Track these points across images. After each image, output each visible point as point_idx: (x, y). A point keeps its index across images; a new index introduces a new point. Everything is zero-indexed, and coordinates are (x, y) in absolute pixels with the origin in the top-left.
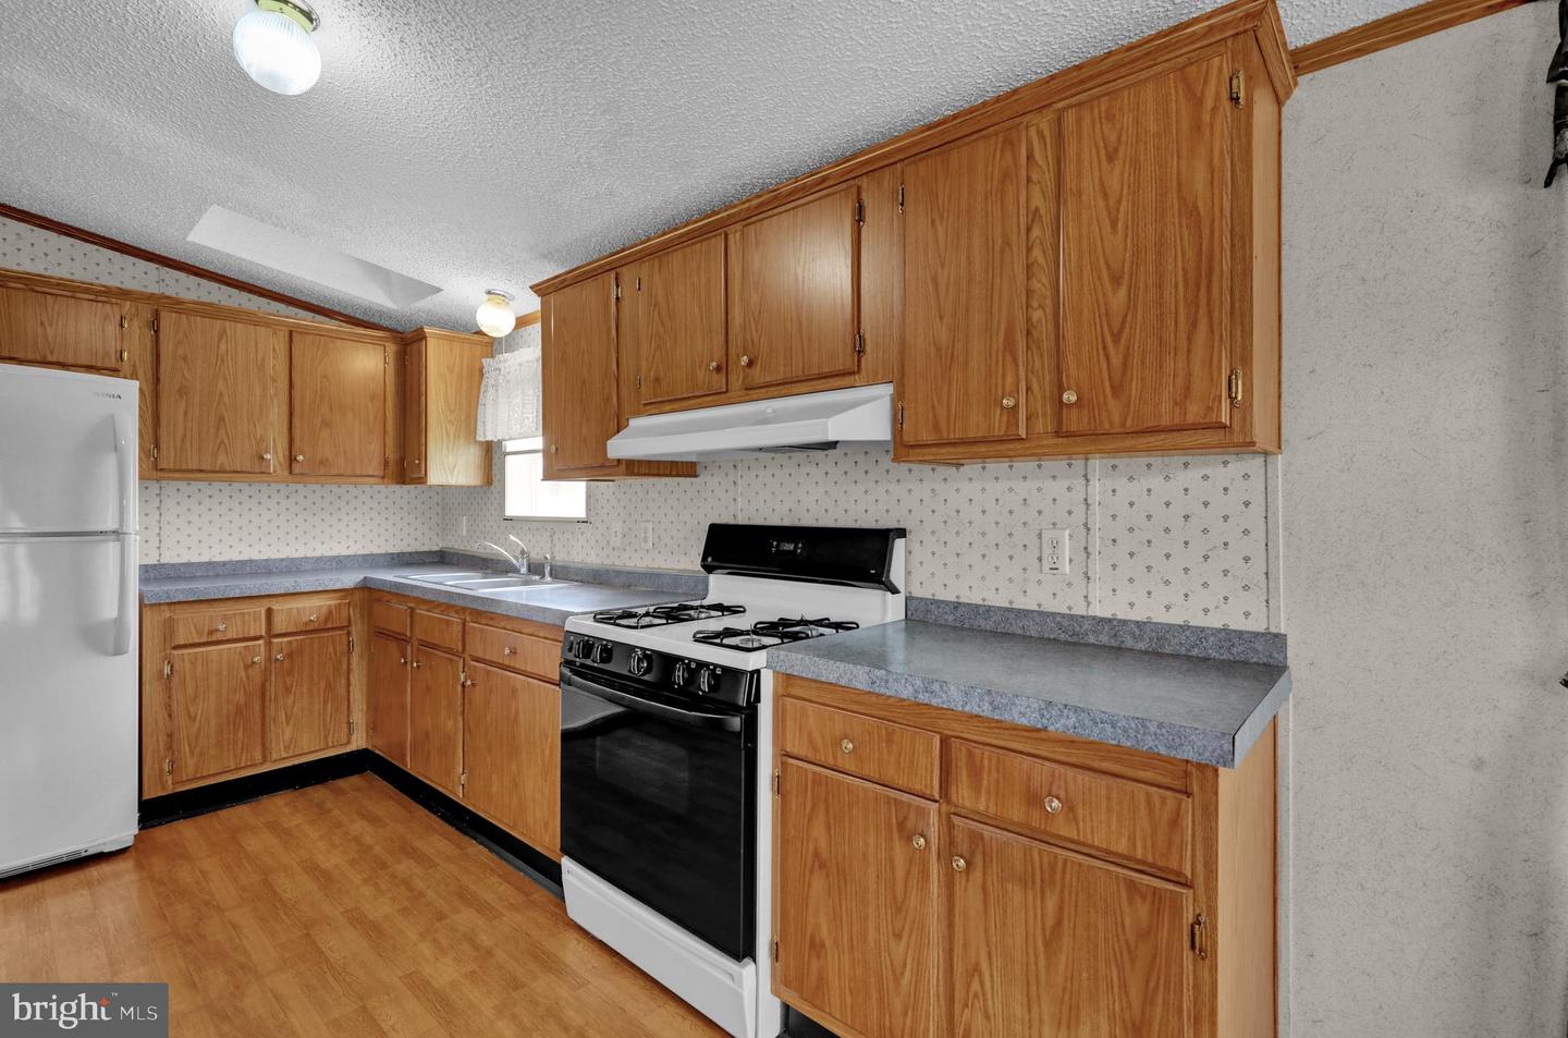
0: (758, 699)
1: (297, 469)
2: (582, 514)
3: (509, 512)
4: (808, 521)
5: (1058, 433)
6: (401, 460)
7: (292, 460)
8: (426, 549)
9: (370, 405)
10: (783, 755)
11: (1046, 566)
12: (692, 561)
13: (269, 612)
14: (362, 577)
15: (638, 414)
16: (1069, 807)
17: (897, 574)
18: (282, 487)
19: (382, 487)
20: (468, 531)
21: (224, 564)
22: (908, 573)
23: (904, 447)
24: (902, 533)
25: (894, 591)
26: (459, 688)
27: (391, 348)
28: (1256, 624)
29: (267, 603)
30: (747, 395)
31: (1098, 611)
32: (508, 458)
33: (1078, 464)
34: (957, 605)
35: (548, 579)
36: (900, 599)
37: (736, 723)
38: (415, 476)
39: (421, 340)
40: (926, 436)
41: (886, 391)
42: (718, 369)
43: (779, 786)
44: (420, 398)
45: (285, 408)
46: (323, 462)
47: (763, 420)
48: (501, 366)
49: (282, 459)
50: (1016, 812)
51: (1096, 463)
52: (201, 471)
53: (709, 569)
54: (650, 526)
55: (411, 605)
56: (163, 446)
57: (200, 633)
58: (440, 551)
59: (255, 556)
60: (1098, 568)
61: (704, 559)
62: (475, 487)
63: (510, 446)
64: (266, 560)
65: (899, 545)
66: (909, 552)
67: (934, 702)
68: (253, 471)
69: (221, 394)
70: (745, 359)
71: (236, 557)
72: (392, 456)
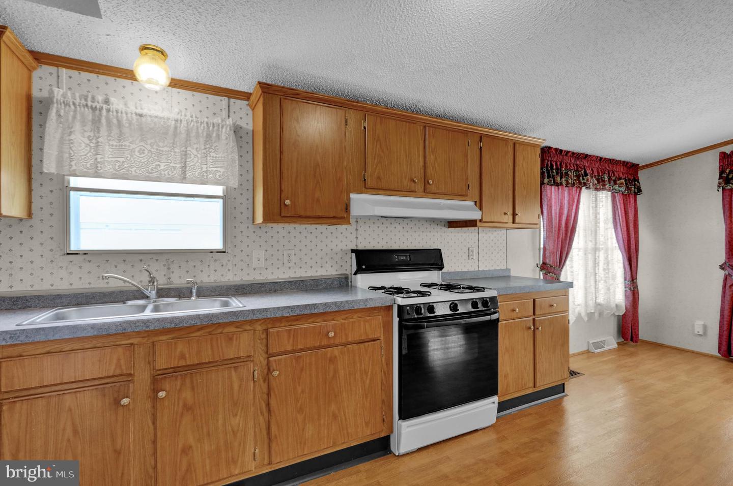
2: (218, 245)
3: (73, 247)
30: (425, 195)
31: (480, 269)
40: (488, 219)
42: (416, 182)
54: (292, 253)
60: (480, 257)
70: (431, 181)
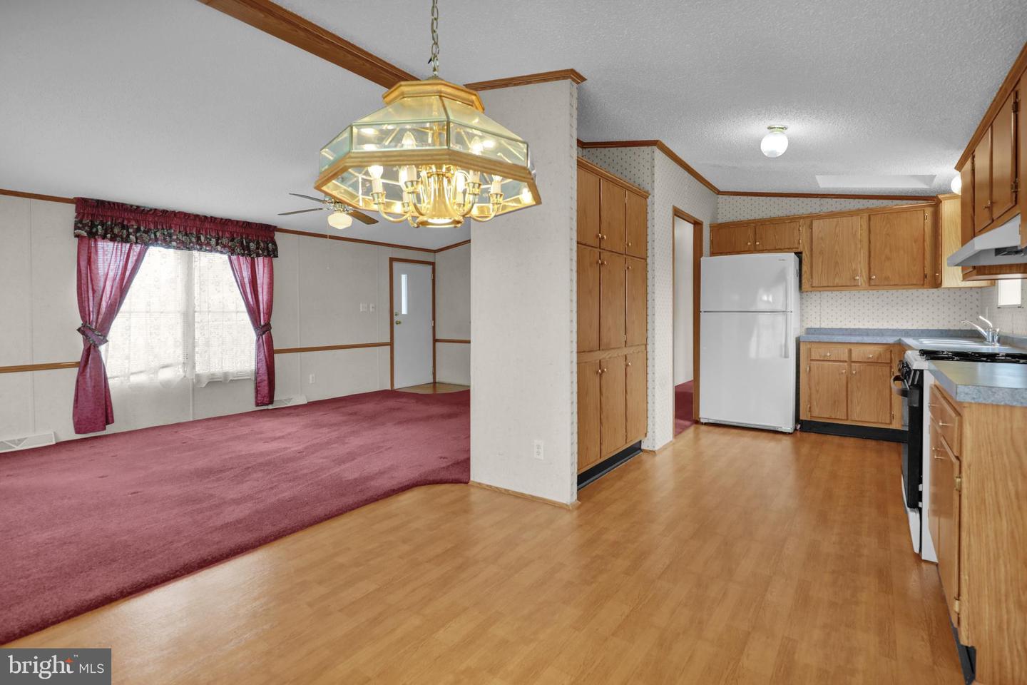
1: (872, 283)
3: (1000, 303)
7: (870, 279)
9: (914, 244)
13: (850, 351)
14: (898, 338)
18: (865, 292)
21: (847, 329)
27: (929, 210)
29: (849, 346)
35: (997, 344)
38: (936, 283)
45: (867, 253)
46: (887, 278)
49: (865, 279)
52: (828, 286)
56: (814, 277)
57: (820, 356)
59: (862, 327)
64: (866, 329)
68: (851, 285)
69: (837, 252)
71: (853, 327)
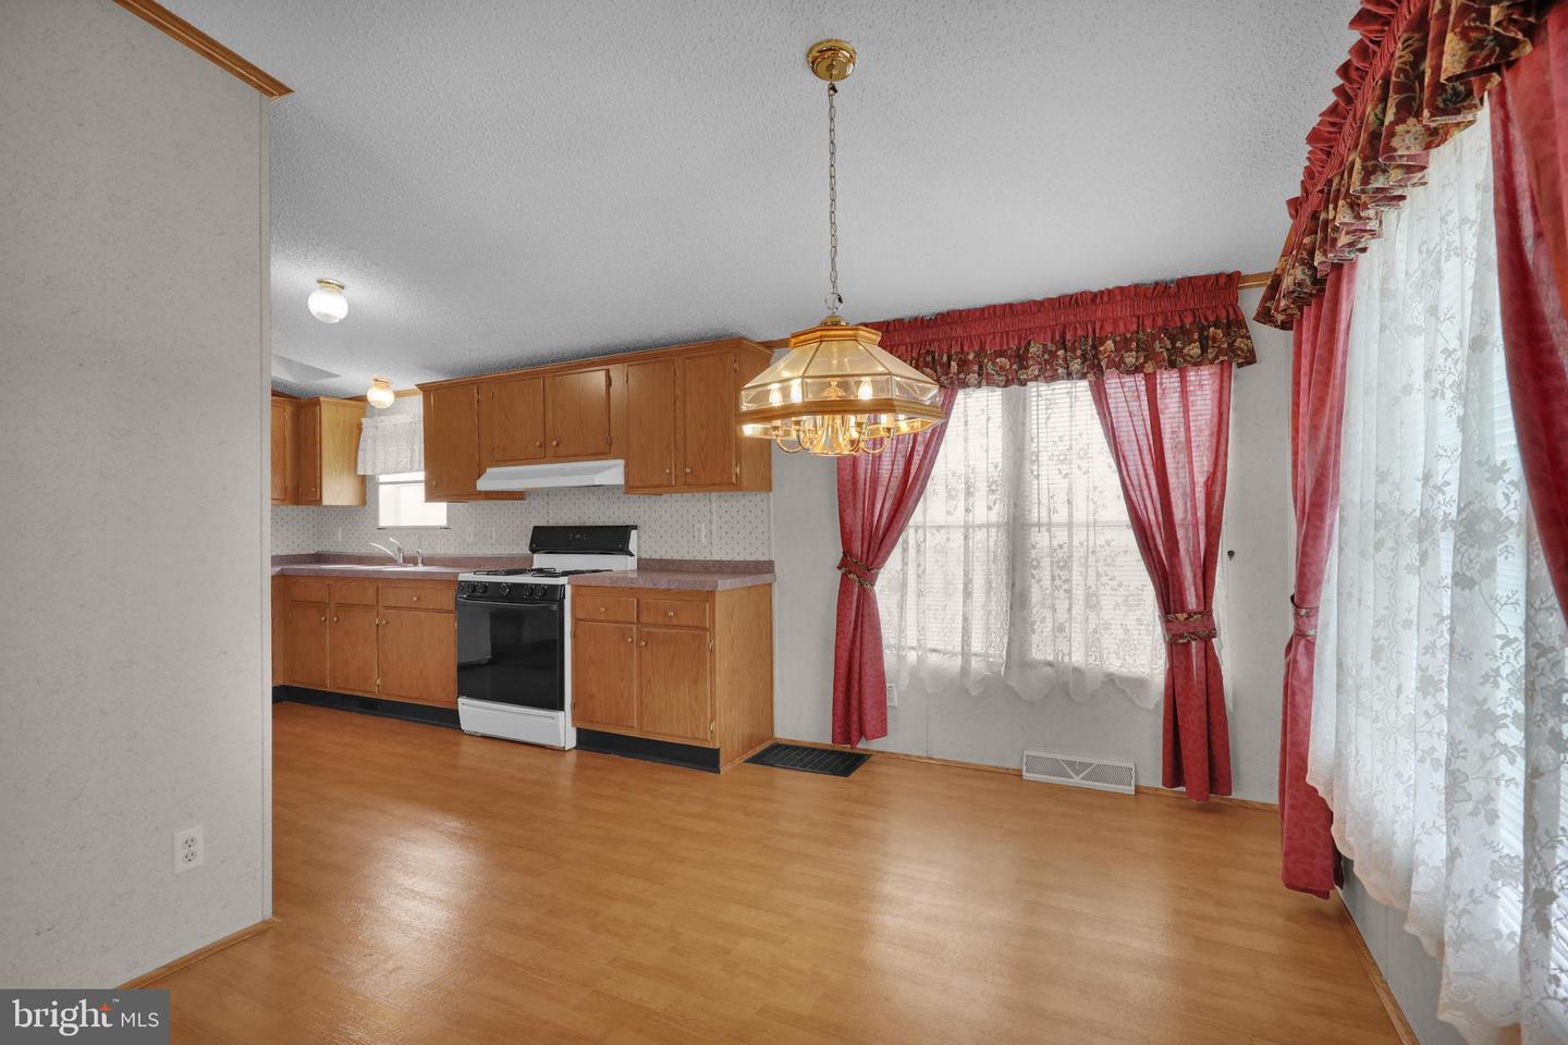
0: (564, 597)
2: (444, 523)
3: (383, 523)
4: (589, 523)
5: (685, 484)
6: (297, 488)
8: (305, 552)
10: (576, 620)
11: (696, 539)
12: (523, 548)
15: (492, 466)
16: (676, 614)
17: (633, 547)
19: (284, 508)
20: (343, 538)
22: (639, 547)
23: (631, 487)
24: (635, 527)
25: (632, 555)
26: (375, 628)
27: (289, 409)
28: (765, 558)
31: (716, 558)
32: (380, 487)
33: (708, 494)
34: (661, 560)
35: (420, 565)
36: (635, 559)
37: (555, 607)
38: (311, 499)
39: (316, 405)
40: (638, 484)
41: (621, 462)
42: (541, 446)
43: (574, 635)
44: (315, 445)
47: (564, 474)
48: (379, 424)
50: (660, 620)
51: (714, 494)
53: (534, 551)
54: (494, 529)
55: (331, 582)
58: (316, 554)
60: (715, 539)
61: (531, 545)
62: (350, 507)
63: (382, 478)
65: (634, 533)
66: (639, 537)
67: (634, 586)
70: (555, 442)
72: (289, 484)
